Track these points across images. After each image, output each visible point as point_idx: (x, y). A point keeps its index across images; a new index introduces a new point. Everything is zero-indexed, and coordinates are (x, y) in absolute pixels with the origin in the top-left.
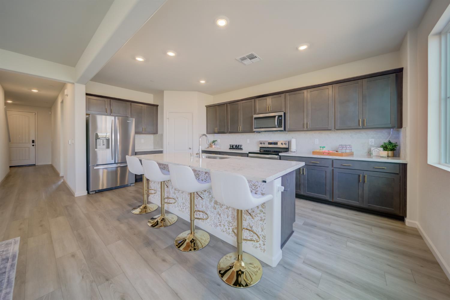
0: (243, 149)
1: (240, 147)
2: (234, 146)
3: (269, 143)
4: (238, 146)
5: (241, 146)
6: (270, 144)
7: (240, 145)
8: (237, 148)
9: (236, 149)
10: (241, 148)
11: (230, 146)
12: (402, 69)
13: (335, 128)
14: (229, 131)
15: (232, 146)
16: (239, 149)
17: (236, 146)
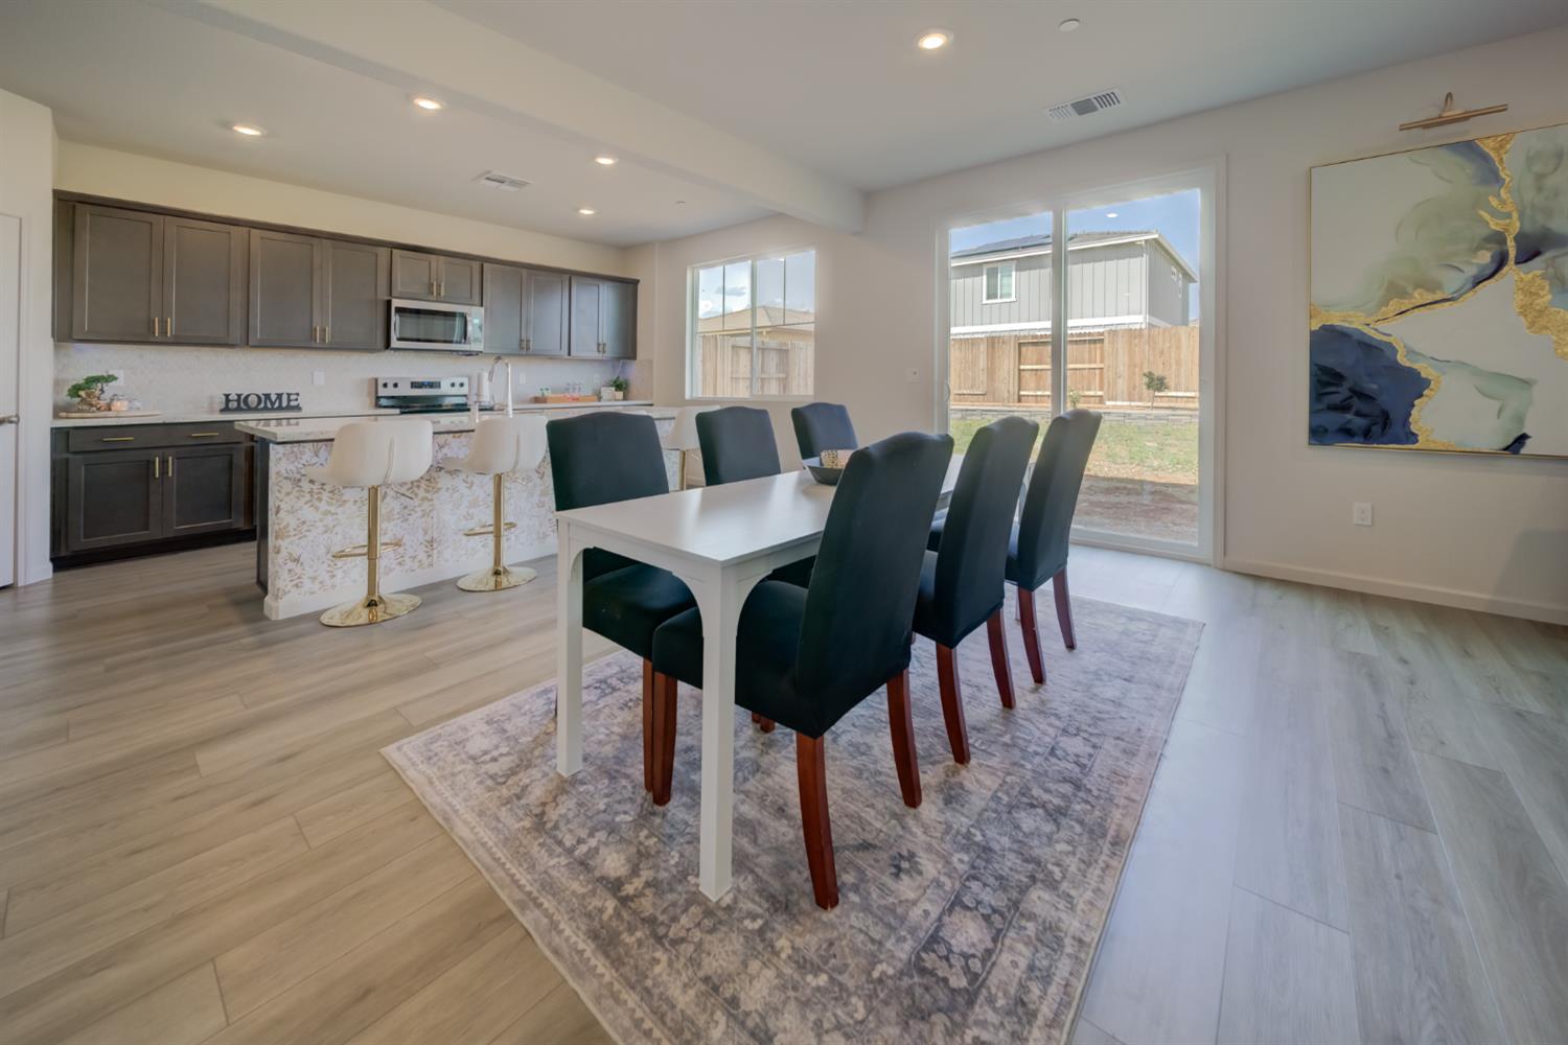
0: (300, 409)
1: (289, 400)
2: (253, 399)
3: (412, 383)
4: (273, 398)
5: (292, 397)
6: (416, 387)
7: (289, 395)
8: (273, 404)
9: (265, 409)
10: (293, 403)
11: (228, 400)
12: (638, 281)
13: (569, 354)
14: (257, 335)
15: (238, 400)
16: (280, 408)
17: (263, 397)
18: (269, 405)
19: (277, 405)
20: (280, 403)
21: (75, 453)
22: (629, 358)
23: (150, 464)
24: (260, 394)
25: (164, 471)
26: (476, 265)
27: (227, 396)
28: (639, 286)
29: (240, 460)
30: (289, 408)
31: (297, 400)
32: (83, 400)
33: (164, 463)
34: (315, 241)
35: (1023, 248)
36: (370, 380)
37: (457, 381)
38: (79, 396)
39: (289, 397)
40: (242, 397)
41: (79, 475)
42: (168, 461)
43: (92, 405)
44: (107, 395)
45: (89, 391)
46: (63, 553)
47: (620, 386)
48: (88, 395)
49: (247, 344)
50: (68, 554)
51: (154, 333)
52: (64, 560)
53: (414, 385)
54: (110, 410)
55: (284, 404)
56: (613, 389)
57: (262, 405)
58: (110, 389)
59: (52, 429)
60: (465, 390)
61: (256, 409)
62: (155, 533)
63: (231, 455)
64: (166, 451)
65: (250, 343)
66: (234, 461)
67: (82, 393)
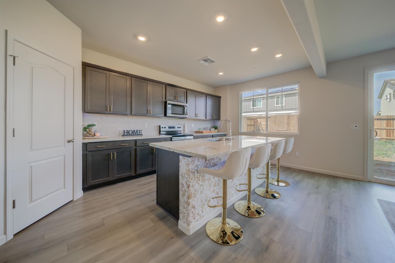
0: (142, 135)
1: (139, 132)
2: (131, 132)
4: (136, 131)
5: (140, 131)
7: (139, 130)
8: (135, 133)
9: (134, 135)
11: (124, 132)
12: (221, 97)
13: (206, 118)
14: (133, 112)
15: (127, 132)
16: (137, 135)
17: (133, 131)
18: (134, 134)
19: (136, 134)
20: (137, 133)
21: (89, 151)
22: (218, 120)
23: (109, 155)
24: (132, 130)
25: (113, 157)
26: (185, 90)
27: (124, 131)
28: (221, 98)
29: (133, 153)
30: (139, 135)
31: (141, 132)
32: (88, 132)
33: (113, 154)
34: (148, 82)
35: (287, 91)
36: (158, 126)
37: (179, 126)
38: (86, 131)
39: (139, 131)
40: (128, 131)
41: (90, 158)
42: (114, 154)
43: (90, 134)
44: (93, 131)
45: (89, 129)
46: (86, 186)
47: (216, 128)
48: (89, 131)
49: (131, 114)
50: (87, 187)
51: (107, 110)
52: (86, 189)
53: (170, 128)
54: (95, 135)
55: (138, 134)
56: (214, 129)
57: (133, 134)
58: (93, 129)
59: (82, 143)
60: (180, 129)
61: (131, 135)
62: (111, 179)
63: (131, 151)
64: (114, 150)
65: (132, 114)
66: (132, 153)
67: (88, 130)
